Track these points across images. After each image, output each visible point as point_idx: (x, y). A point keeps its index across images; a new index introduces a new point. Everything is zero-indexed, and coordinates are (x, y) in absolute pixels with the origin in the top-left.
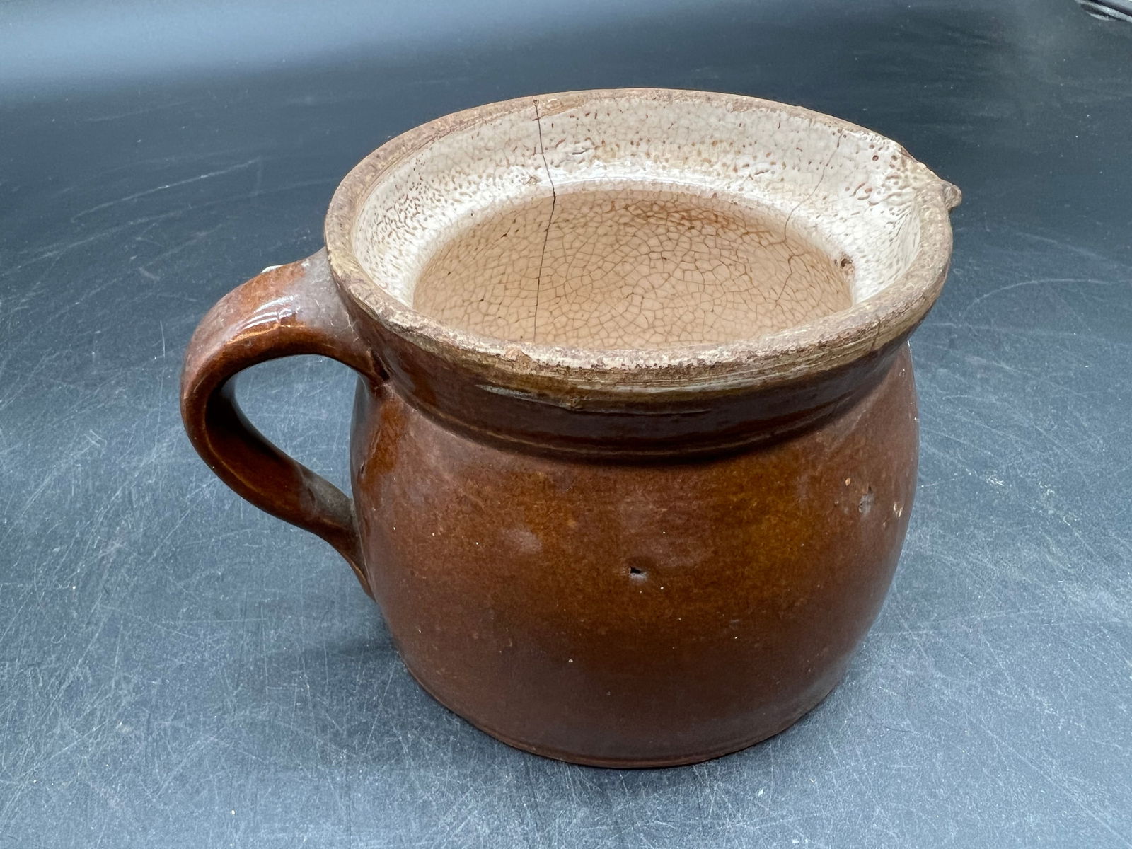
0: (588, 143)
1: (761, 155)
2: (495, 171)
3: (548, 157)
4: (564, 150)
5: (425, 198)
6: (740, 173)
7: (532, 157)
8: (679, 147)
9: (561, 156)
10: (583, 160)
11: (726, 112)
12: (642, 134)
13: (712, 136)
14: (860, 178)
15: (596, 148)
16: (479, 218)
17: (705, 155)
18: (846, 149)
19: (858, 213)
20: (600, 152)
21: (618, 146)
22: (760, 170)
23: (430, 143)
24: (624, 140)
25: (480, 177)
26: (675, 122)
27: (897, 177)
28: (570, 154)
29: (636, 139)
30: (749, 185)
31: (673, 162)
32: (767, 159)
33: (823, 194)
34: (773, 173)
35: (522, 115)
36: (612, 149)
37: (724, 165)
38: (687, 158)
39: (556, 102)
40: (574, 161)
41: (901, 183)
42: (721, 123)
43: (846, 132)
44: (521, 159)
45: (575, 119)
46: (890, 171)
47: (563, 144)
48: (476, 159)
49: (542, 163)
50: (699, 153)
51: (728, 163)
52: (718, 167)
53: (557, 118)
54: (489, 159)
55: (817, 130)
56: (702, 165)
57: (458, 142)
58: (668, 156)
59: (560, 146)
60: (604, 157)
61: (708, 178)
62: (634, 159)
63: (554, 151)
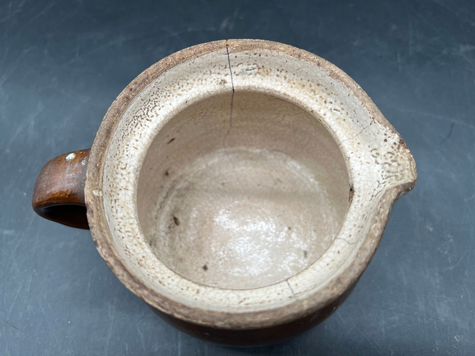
0: (255, 66)
1: (339, 102)
2: (203, 76)
3: (233, 70)
4: (241, 68)
5: (161, 97)
6: (327, 105)
7: (224, 70)
8: (301, 79)
9: (240, 70)
10: (251, 74)
11: (326, 74)
12: (283, 68)
13: (318, 81)
14: (376, 146)
15: (259, 69)
16: (190, 103)
17: (313, 88)
18: (373, 128)
19: (369, 163)
20: (261, 71)
21: (270, 70)
22: (336, 109)
23: (164, 73)
24: (274, 68)
25: (194, 80)
26: (300, 68)
27: (393, 154)
28: (245, 71)
29: (280, 69)
30: (329, 114)
31: (297, 85)
32: (340, 105)
33: (358, 141)
34: (342, 114)
35: (219, 53)
36: (267, 71)
37: (321, 97)
38: (304, 86)
39: (238, 47)
40: (247, 73)
41: (393, 158)
42: (323, 78)
43: (376, 121)
44: (218, 71)
45: (249, 55)
46: (391, 150)
47: (241, 65)
48: (192, 72)
49: (230, 73)
50: (311, 86)
51: (323, 97)
52: (317, 96)
53: (238, 54)
54: (199, 71)
55: (364, 110)
56: (310, 92)
57: (181, 68)
58: (295, 81)
59: (240, 66)
60: (262, 74)
61: (311, 101)
62: (278, 78)
63: (236, 67)
